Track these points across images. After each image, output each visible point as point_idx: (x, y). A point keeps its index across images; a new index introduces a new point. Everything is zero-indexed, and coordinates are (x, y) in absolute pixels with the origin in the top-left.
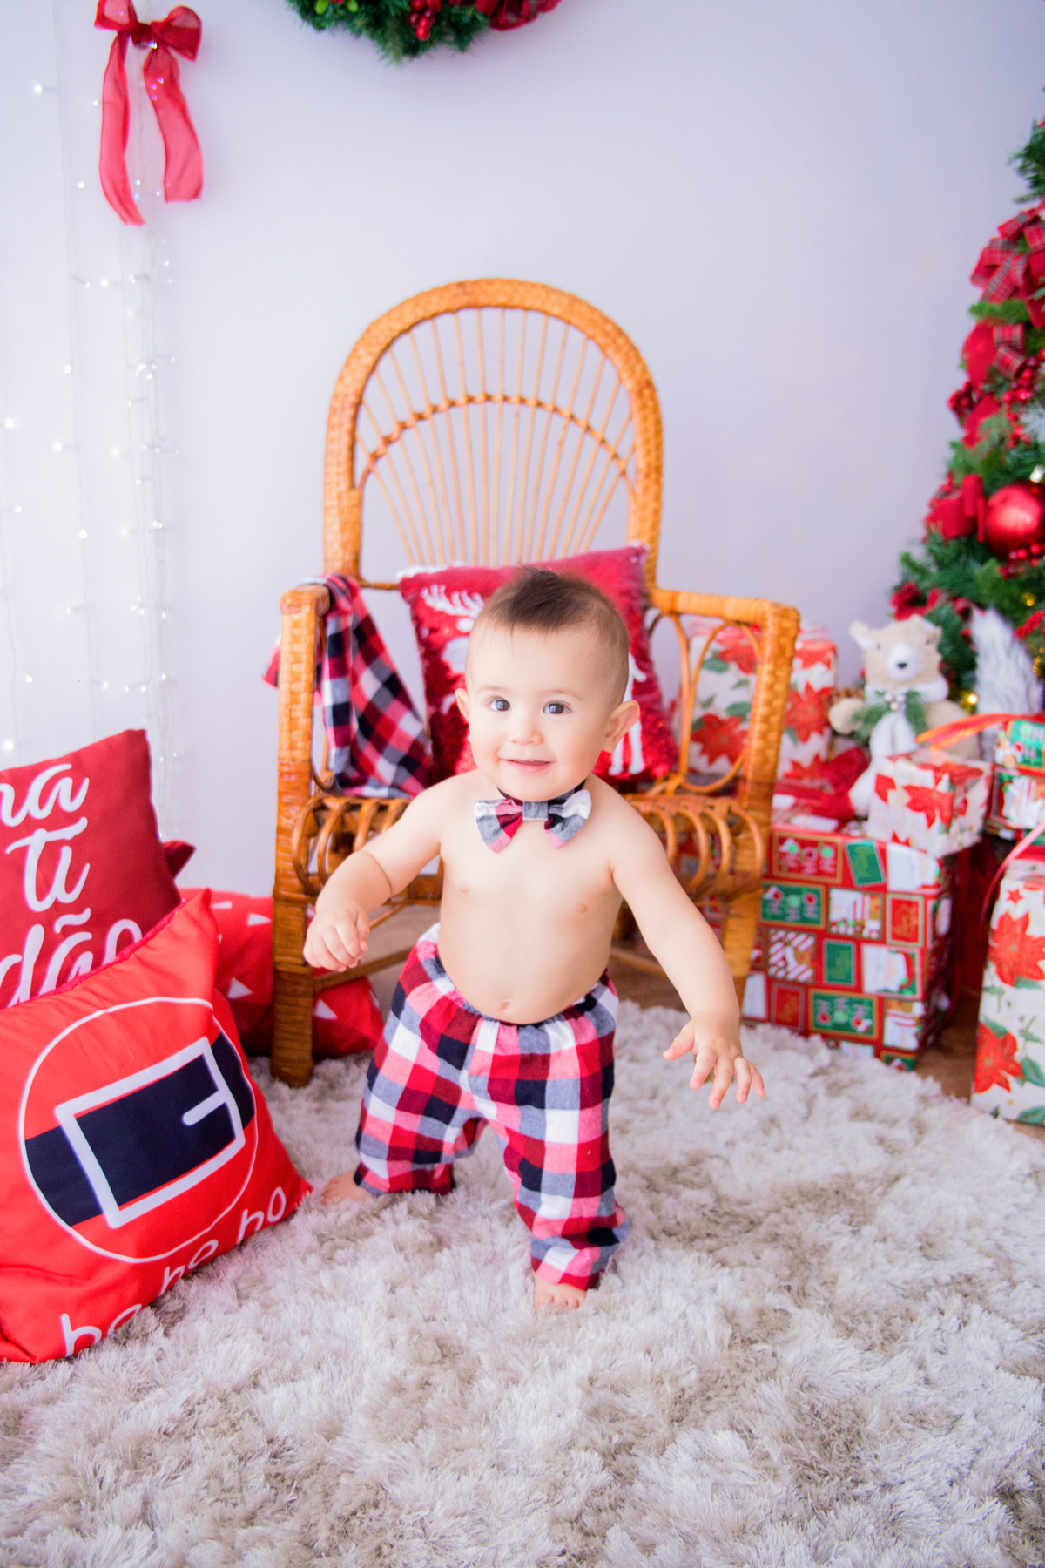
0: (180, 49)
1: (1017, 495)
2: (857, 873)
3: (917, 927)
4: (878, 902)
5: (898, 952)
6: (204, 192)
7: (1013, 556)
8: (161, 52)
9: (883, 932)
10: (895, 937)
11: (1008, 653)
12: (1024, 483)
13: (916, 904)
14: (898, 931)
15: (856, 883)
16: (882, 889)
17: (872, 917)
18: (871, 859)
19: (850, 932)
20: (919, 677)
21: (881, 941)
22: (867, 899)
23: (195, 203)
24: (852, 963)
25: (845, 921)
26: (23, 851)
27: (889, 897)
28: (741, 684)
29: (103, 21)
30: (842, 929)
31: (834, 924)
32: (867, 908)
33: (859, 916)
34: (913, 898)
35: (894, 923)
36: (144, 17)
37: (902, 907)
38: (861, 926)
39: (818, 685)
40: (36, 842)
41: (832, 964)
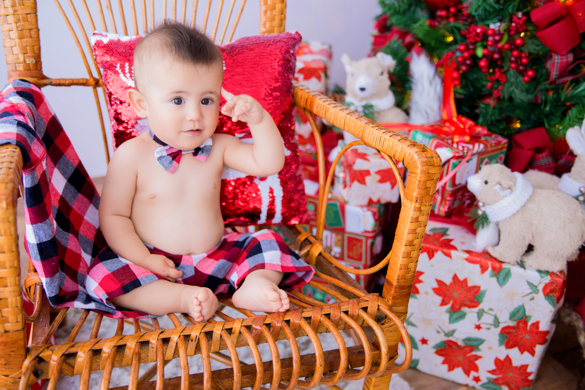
3: (361, 253)
4: (340, 237)
5: (351, 265)
7: (439, 13)
9: (342, 253)
10: (350, 257)
11: (431, 83)
13: (361, 241)
14: (351, 254)
15: (328, 227)
16: (341, 230)
17: (336, 245)
18: (336, 212)
20: (374, 95)
21: (341, 259)
22: (334, 235)
27: (346, 235)
32: (334, 240)
33: (329, 243)
34: (360, 237)
35: (349, 250)
37: (353, 242)
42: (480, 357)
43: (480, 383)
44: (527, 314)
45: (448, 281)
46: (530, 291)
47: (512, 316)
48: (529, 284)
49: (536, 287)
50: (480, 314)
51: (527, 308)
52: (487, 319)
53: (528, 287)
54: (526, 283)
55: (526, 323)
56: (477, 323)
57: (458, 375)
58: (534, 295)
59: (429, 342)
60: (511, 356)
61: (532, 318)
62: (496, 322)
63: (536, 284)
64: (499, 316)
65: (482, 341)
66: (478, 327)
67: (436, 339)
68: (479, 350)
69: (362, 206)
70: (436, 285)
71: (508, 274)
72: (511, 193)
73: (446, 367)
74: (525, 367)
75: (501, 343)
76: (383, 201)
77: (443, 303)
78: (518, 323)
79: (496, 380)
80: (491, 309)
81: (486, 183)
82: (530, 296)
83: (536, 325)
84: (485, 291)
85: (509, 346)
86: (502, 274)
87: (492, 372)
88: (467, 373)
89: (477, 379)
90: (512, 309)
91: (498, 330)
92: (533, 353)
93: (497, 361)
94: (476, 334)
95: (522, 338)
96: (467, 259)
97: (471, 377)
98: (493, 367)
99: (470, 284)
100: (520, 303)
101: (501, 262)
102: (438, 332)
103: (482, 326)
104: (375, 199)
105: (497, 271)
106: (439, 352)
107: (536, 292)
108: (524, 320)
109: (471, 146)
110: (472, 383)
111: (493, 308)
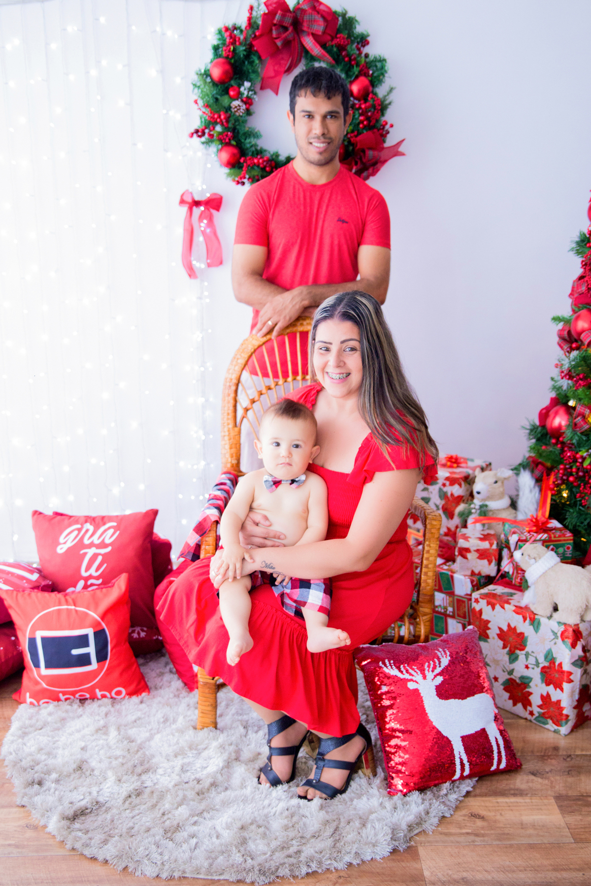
0: (214, 208)
1: (562, 412)
2: (443, 586)
3: (465, 612)
4: (451, 599)
5: (459, 622)
6: (224, 262)
8: (206, 211)
9: (454, 613)
10: (458, 616)
11: (531, 491)
12: (565, 405)
13: (464, 602)
14: (459, 613)
15: (444, 590)
16: (452, 593)
17: (450, 606)
18: (448, 580)
19: (443, 611)
20: (489, 498)
21: (453, 617)
22: (448, 597)
23: (221, 267)
24: (444, 625)
25: (440, 606)
26: (85, 554)
27: (456, 597)
28: (425, 489)
29: (182, 202)
30: (439, 609)
31: (437, 607)
32: (448, 601)
33: (445, 605)
34: (464, 599)
35: (458, 610)
36: (197, 198)
37: (460, 602)
38: (446, 608)
39: (456, 494)
40: (91, 552)
41: (437, 625)
42: (531, 693)
43: (534, 717)
44: (554, 656)
45: (505, 628)
46: (553, 637)
47: (546, 657)
48: (553, 631)
49: (556, 634)
50: (527, 655)
51: (553, 651)
52: (532, 660)
53: (552, 634)
54: (550, 631)
55: (554, 663)
56: (526, 664)
57: (519, 709)
58: (556, 640)
59: (499, 680)
60: (550, 693)
61: (558, 659)
62: (537, 664)
63: (556, 631)
64: (538, 658)
65: (530, 679)
66: (527, 667)
67: (503, 677)
68: (530, 687)
69: (465, 576)
70: (498, 632)
71: (539, 623)
72: (536, 562)
73: (511, 702)
74: (559, 702)
75: (542, 680)
76: (483, 574)
77: (504, 647)
78: (550, 663)
79: (544, 714)
80: (533, 652)
81: (522, 555)
82: (554, 641)
83: (560, 665)
84: (527, 637)
85: (548, 684)
86: (536, 622)
87: (540, 707)
88: (525, 708)
89: (531, 713)
90: (545, 652)
91: (539, 670)
92: (562, 690)
93: (542, 696)
94: (527, 673)
95: (554, 676)
96: (514, 611)
97: (528, 712)
98: (540, 702)
99: (518, 631)
100: (549, 647)
101: (535, 614)
102: (504, 671)
103: (529, 666)
104: (476, 572)
105: (533, 620)
106: (506, 689)
107: (556, 637)
108: (552, 661)
109: (535, 534)
110: (529, 717)
111: (534, 651)
